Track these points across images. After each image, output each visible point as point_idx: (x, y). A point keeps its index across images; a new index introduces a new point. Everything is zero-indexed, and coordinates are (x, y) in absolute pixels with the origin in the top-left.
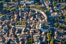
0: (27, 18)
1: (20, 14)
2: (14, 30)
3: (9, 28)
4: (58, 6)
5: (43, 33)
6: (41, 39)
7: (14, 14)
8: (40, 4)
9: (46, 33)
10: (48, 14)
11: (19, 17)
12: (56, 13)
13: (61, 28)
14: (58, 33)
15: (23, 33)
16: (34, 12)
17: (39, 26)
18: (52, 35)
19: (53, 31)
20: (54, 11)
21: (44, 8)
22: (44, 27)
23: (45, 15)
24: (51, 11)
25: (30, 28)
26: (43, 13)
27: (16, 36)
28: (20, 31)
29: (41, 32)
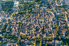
0: (45, 16)
1: (41, 14)
3: (36, 21)
4: (59, 10)
5: (53, 23)
6: (52, 26)
7: (38, 14)
8: (50, 8)
9: (55, 23)
10: (55, 13)
11: (40, 15)
12: (59, 13)
13: (62, 21)
14: (61, 23)
15: (43, 23)
16: (48, 12)
17: (51, 20)
18: (58, 24)
19: (58, 22)
20: (58, 12)
21: (53, 11)
22: (53, 20)
23: (53, 14)
24: (56, 12)
25: (46, 20)
26: (52, 13)
27: (40, 25)
28: (41, 22)
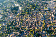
0: (37, 16)
2: (33, 19)
3: (32, 19)
4: (46, 12)
5: (42, 20)
6: (41, 22)
7: (32, 14)
8: (41, 12)
9: (43, 21)
10: (43, 15)
11: (34, 15)
13: (48, 19)
14: (47, 20)
15: (36, 20)
16: (39, 14)
17: (41, 18)
18: (45, 21)
19: (45, 20)
20: (45, 14)
21: (42, 13)
22: (42, 19)
24: (44, 14)
25: (38, 19)
26: (41, 14)
28: (35, 20)
29: (41, 20)
